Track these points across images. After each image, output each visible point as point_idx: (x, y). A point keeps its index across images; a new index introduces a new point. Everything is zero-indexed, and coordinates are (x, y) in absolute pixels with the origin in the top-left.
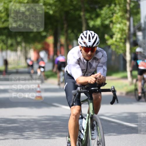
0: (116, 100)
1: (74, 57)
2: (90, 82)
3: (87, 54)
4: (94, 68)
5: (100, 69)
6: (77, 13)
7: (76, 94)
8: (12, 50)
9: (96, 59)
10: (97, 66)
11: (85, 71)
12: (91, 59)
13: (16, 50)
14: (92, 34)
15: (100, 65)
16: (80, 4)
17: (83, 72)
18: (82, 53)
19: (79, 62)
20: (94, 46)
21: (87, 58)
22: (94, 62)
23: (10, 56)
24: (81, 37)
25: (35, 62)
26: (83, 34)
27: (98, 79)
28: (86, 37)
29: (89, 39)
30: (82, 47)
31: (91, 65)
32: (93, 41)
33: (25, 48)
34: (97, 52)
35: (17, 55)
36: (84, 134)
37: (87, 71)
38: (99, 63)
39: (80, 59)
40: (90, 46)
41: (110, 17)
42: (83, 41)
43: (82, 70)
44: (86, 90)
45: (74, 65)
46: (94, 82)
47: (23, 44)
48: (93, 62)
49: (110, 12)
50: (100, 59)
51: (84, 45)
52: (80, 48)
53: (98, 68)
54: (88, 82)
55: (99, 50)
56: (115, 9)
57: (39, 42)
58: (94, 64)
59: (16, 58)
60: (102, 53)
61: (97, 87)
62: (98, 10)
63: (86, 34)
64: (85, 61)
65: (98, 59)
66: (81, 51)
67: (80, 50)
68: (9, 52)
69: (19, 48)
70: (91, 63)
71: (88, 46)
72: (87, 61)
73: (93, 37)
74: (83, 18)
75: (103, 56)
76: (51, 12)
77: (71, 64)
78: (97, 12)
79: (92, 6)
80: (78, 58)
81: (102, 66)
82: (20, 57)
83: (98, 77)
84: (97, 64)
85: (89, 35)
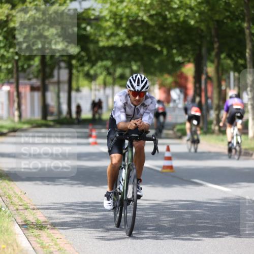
2: (129, 127)
3: (134, 99)
4: (141, 114)
5: (146, 116)
9: (144, 105)
10: (144, 112)
11: (132, 116)
12: (140, 104)
14: (141, 77)
15: (147, 111)
18: (130, 97)
19: (125, 106)
21: (135, 103)
22: (142, 108)
26: (133, 77)
28: (135, 81)
29: (138, 83)
30: (130, 90)
31: (138, 111)
34: (147, 98)
36: (123, 185)
38: (147, 109)
39: (127, 103)
40: (138, 90)
42: (131, 85)
46: (133, 127)
50: (149, 105)
51: (132, 89)
52: (128, 91)
53: (145, 114)
54: (127, 127)
55: (149, 96)
57: (170, 73)
58: (142, 111)
60: (152, 100)
63: (136, 77)
64: (133, 106)
65: (146, 106)
67: (128, 94)
70: (139, 109)
72: (135, 106)
73: (142, 81)
75: (152, 103)
76: (192, 22)
80: (125, 102)
81: (149, 113)
83: (138, 123)
84: (144, 110)
85: (139, 79)
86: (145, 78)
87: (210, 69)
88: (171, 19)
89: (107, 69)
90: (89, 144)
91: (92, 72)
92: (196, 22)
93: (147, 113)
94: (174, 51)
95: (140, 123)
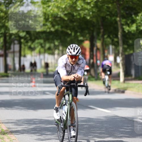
0: (88, 93)
1: (63, 62)
3: (72, 60)
4: (76, 70)
5: (79, 71)
6: (113, 18)
8: (49, 54)
9: (78, 64)
10: (78, 69)
11: (70, 72)
13: (53, 54)
14: (76, 46)
15: (80, 68)
16: (116, 10)
19: (66, 65)
20: (77, 55)
21: (72, 63)
22: (77, 66)
26: (70, 47)
27: (76, 78)
28: (72, 49)
29: (74, 50)
30: (69, 55)
31: (74, 68)
32: (76, 51)
33: (62, 51)
34: (79, 59)
36: (66, 116)
38: (80, 67)
42: (70, 51)
44: (68, 85)
45: (63, 67)
46: (73, 79)
48: (75, 65)
50: (81, 64)
51: (70, 54)
54: (69, 79)
58: (76, 68)
60: (83, 60)
62: (133, 16)
63: (72, 46)
64: (70, 65)
65: (79, 64)
66: (68, 58)
68: (47, 55)
69: (56, 52)
70: (74, 66)
72: (72, 65)
74: (119, 23)
76: (88, 18)
78: (133, 18)
79: (128, 12)
81: (81, 69)
83: (76, 76)
84: (78, 67)
85: (74, 47)
86: (78, 47)
87: (99, 44)
88: (76, 16)
89: (41, 44)
91: (32, 46)
92: (91, 18)
93: (80, 69)
94: (78, 34)
95: (77, 76)
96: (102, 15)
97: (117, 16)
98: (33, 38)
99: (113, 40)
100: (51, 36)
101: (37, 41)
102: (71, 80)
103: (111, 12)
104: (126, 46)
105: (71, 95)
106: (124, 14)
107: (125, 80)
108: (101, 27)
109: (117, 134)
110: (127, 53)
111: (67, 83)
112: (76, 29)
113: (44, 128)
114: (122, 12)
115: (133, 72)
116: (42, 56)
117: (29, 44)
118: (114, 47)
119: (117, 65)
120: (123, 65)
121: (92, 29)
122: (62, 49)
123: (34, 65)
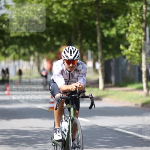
2: (71, 90)
4: (76, 78)
6: (92, 22)
7: (59, 100)
8: (25, 60)
9: (77, 70)
10: (78, 76)
11: (68, 80)
12: (73, 70)
13: (29, 60)
14: (73, 49)
15: (81, 75)
16: (94, 13)
17: (66, 82)
18: (64, 65)
22: (76, 73)
23: (22, 66)
24: (64, 51)
25: (49, 72)
26: (66, 49)
27: (78, 88)
28: (68, 52)
29: (71, 53)
30: (65, 60)
31: (73, 76)
33: (38, 57)
34: (78, 64)
35: (30, 65)
36: (66, 134)
37: (70, 80)
38: (80, 73)
39: (63, 70)
40: (71, 59)
41: (125, 27)
42: (65, 55)
43: (65, 80)
44: (68, 97)
47: (36, 54)
48: (74, 72)
49: (126, 22)
50: (81, 70)
51: (66, 58)
52: (63, 61)
53: (79, 78)
54: (69, 89)
55: (80, 63)
56: (131, 18)
57: (53, 51)
58: (76, 75)
59: (29, 68)
61: (78, 94)
62: (113, 19)
63: (68, 49)
64: (67, 72)
65: (79, 70)
67: (63, 63)
68: (21, 61)
69: (32, 58)
70: (73, 74)
71: (70, 59)
72: (70, 72)
73: (74, 52)
74: (98, 28)
75: (83, 68)
76: (65, 21)
77: (55, 75)
78: (112, 21)
79: (107, 15)
80: (62, 69)
81: (82, 77)
82: (32, 67)
83: (78, 85)
84: (78, 74)
85: (71, 50)
86: (75, 49)
88: (52, 20)
89: (15, 50)
90: (5, 95)
91: (6, 52)
92: (68, 21)
93: (80, 77)
94: (55, 39)
95: (80, 86)
96: (80, 18)
97: (95, 20)
98: (7, 43)
99: (91, 45)
100: (26, 42)
101: (11, 47)
102: (73, 90)
103: (89, 16)
104: (105, 51)
105: (73, 108)
106: (103, 17)
107: (105, 87)
108: (79, 31)
109: (97, 144)
110: (106, 59)
111: (68, 94)
112: (53, 33)
113: (19, 139)
114: (101, 15)
115: (113, 79)
116: (16, 63)
117: (3, 49)
118: (93, 52)
119: (96, 71)
120: (102, 71)
121: (69, 33)
122: (38, 55)
123: (6, 72)
